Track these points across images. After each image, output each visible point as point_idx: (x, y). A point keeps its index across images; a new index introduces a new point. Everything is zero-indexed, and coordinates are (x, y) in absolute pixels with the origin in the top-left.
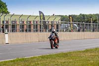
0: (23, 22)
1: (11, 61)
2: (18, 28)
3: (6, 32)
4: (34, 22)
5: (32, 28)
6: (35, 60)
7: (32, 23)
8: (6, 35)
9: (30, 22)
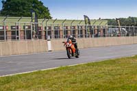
0: (67, 27)
1: (54, 70)
2: (61, 34)
3: (49, 38)
4: (78, 27)
5: (77, 33)
6: (80, 68)
7: (76, 28)
8: (49, 42)
9: (74, 27)
